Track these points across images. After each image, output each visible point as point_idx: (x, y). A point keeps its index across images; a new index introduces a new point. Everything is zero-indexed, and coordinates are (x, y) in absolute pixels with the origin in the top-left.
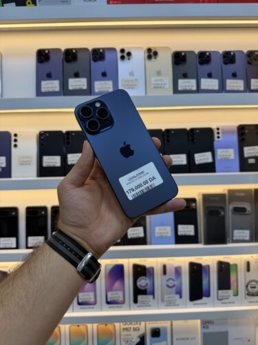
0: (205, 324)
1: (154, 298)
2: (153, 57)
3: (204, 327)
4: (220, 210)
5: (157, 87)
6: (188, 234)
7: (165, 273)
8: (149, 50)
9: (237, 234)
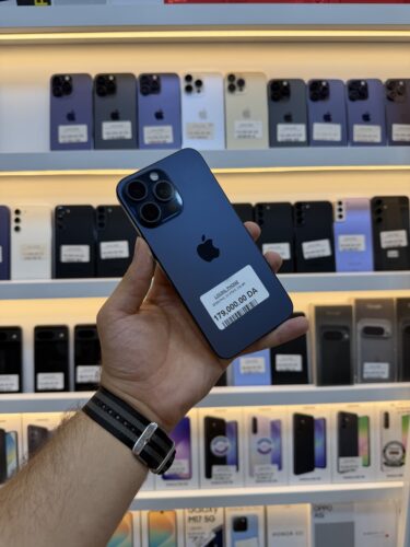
0: (319, 510)
1: (238, 469)
2: (237, 88)
3: (316, 516)
4: (343, 332)
5: (244, 136)
6: (291, 368)
7: (255, 430)
8: (231, 77)
9: (370, 369)
